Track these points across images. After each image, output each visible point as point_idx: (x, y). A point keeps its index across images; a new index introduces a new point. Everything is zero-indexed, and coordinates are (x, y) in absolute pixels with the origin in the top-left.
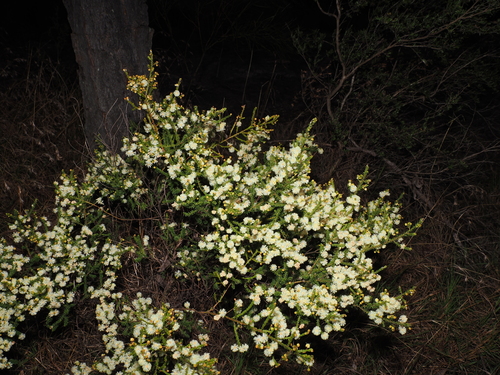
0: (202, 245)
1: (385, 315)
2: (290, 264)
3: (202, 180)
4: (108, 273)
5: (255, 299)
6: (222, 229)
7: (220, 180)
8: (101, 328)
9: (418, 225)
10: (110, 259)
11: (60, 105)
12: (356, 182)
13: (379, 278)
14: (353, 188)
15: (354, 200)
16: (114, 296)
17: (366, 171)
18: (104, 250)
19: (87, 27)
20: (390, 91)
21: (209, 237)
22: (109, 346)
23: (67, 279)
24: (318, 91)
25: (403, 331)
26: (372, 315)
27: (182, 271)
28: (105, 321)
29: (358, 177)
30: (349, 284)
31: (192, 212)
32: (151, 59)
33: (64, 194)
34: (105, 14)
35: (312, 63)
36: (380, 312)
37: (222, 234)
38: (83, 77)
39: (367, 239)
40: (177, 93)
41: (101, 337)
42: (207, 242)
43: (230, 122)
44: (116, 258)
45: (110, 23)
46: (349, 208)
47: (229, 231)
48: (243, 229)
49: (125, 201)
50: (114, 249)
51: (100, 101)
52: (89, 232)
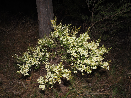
0: (67, 52)
1: (105, 66)
2: (85, 56)
3: (67, 40)
4: (47, 59)
5: (78, 63)
6: (72, 49)
7: (71, 39)
8: (47, 70)
9: (111, 48)
10: (47, 55)
11: (33, 28)
12: (98, 41)
13: (103, 59)
14: (98, 42)
15: (98, 44)
16: (49, 64)
17: (100, 38)
18: (46, 54)
19: (41, 13)
20: (101, 28)
21: (69, 51)
22: (48, 73)
23: (39, 59)
24: (86, 27)
25: (109, 69)
26: (102, 67)
27: (62, 60)
28: (47, 68)
29: (98, 39)
30: (97, 60)
31: (66, 46)
32: (55, 17)
33: (40, 42)
34: (45, 10)
35: (86, 22)
36: (104, 66)
37: (72, 50)
38: (40, 23)
39: (100, 52)
40: (61, 23)
41: (46, 72)
42: (68, 52)
43: (71, 30)
44: (49, 55)
45: (46, 12)
46: (97, 46)
47: (73, 49)
48: (76, 48)
49: (50, 47)
50: (48, 54)
51: (43, 28)
52: (44, 51)
